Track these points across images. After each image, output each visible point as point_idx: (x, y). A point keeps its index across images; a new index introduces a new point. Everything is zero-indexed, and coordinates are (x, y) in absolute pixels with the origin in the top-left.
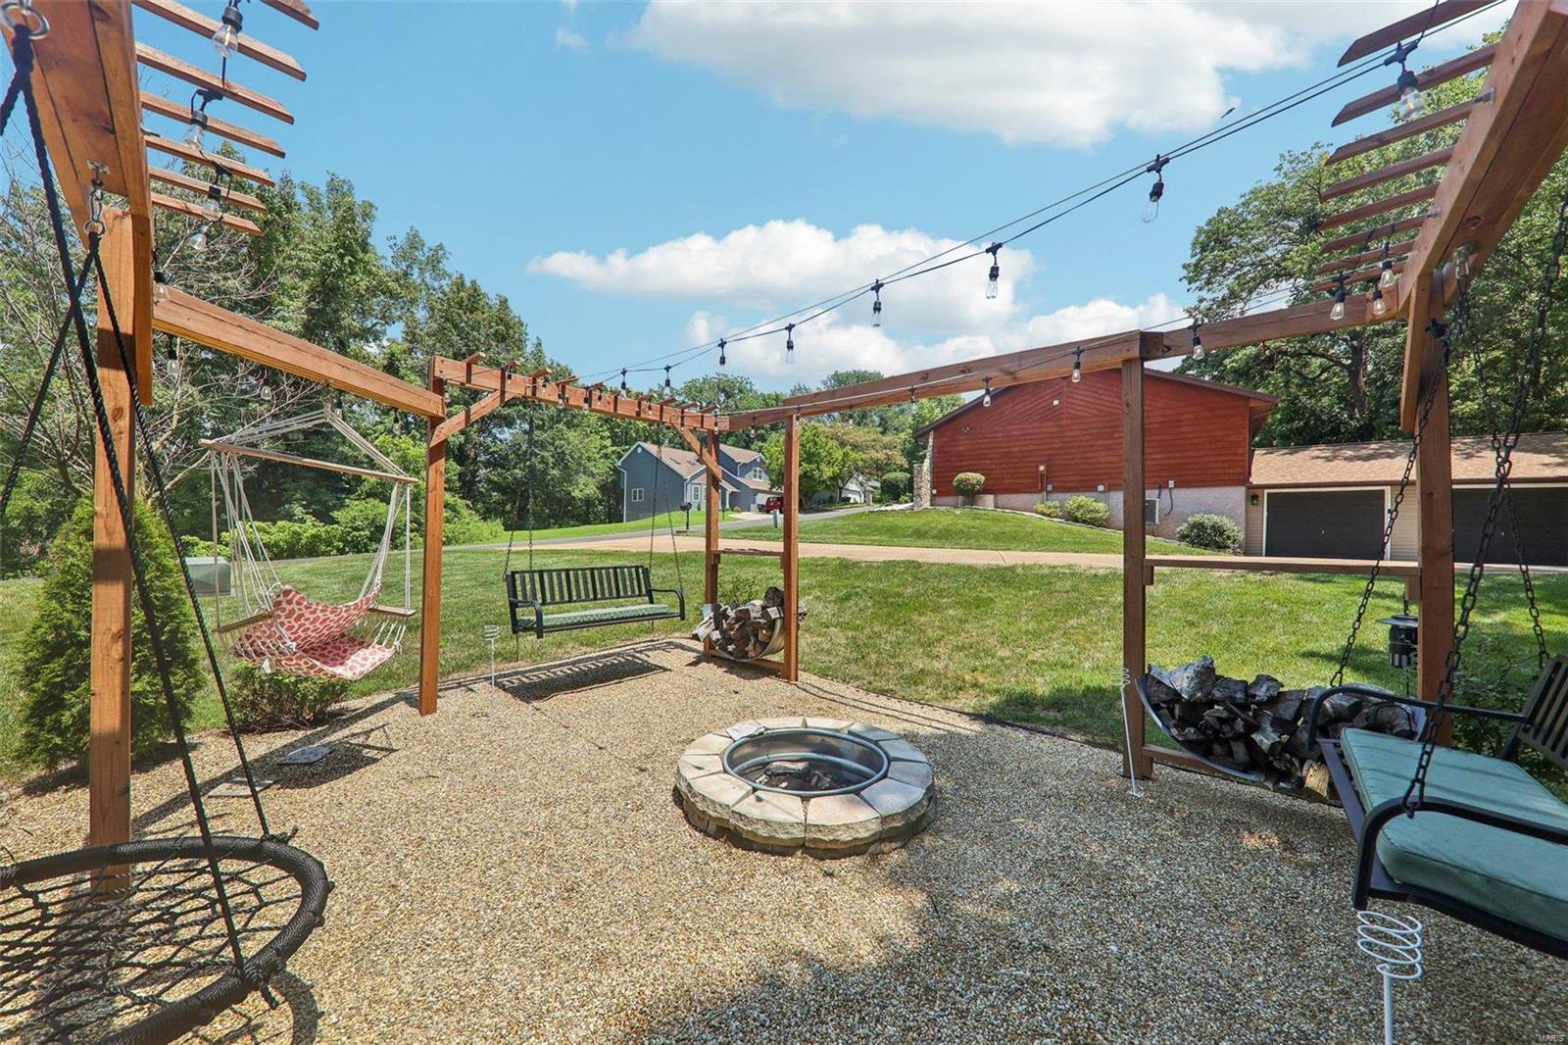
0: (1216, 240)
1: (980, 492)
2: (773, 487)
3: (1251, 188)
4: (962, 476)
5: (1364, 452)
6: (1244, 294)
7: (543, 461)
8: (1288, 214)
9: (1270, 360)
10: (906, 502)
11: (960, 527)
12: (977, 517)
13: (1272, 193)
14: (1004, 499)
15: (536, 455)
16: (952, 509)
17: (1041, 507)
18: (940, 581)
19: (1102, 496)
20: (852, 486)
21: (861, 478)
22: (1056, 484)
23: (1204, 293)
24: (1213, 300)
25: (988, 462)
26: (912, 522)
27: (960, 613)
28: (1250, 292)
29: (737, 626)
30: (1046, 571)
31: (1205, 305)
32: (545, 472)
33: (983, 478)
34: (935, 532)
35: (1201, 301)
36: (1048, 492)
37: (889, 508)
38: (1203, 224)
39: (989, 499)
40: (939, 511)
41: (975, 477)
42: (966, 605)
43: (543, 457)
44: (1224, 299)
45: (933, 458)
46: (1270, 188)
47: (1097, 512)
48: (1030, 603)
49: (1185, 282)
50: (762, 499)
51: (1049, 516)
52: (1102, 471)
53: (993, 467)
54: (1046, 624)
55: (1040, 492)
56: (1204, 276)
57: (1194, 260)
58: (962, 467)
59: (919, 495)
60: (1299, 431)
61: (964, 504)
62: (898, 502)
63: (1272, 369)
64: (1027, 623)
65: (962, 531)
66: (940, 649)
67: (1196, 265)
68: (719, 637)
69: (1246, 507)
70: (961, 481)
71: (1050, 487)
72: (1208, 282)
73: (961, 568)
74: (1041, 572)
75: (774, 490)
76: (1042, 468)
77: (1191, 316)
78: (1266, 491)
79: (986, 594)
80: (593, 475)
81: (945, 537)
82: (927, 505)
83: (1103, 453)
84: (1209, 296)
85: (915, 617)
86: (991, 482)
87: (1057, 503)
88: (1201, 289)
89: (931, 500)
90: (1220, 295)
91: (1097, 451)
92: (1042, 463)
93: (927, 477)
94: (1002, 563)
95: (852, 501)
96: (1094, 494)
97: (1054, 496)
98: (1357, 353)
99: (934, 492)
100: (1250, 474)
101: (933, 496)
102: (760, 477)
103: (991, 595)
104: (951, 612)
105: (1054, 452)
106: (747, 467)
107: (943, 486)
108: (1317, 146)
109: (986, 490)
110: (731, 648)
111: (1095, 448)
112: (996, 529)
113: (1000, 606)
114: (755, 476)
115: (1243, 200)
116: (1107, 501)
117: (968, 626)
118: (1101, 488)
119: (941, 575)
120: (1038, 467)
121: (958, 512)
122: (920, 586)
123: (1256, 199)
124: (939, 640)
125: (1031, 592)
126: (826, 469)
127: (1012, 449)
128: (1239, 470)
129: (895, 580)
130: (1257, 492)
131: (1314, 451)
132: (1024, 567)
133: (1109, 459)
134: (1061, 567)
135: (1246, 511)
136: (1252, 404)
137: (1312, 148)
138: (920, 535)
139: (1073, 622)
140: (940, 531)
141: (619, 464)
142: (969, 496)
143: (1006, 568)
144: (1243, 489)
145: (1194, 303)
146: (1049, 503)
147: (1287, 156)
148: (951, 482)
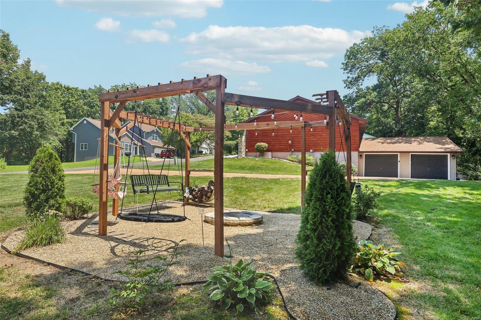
0: (353, 55)
1: (266, 151)
2: (165, 145)
3: (364, 38)
4: (258, 144)
5: (393, 141)
6: (362, 77)
7: (31, 127)
8: (376, 49)
9: (370, 104)
10: (235, 154)
11: (258, 165)
12: (265, 161)
13: (371, 40)
14: (275, 154)
15: (26, 123)
16: (255, 158)
17: (290, 158)
18: (255, 183)
19: (312, 153)
20: (204, 146)
21: (208, 142)
22: (295, 149)
23: (349, 75)
24: (352, 78)
25: (269, 138)
26: (238, 163)
27: (263, 192)
28: (365, 76)
29: (199, 193)
30: (289, 180)
31: (349, 79)
32: (31, 133)
33: (267, 145)
34: (248, 167)
35: (348, 78)
36: (292, 152)
37: (227, 157)
38: (348, 48)
39: (269, 154)
40: (249, 159)
41: (264, 145)
42: (264, 190)
43: (30, 124)
44: (356, 78)
45: (246, 136)
46: (370, 38)
47: (310, 160)
48: (284, 189)
49: (343, 70)
50: (158, 151)
51: (293, 161)
52: (311, 144)
53: (271, 140)
54: (288, 194)
55: (290, 151)
56: (349, 68)
57: (345, 62)
58: (258, 140)
59: (241, 152)
60: (380, 131)
61: (259, 156)
62: (231, 154)
63: (370, 107)
64: (283, 193)
65: (259, 167)
66: (258, 200)
67: (346, 64)
68: (192, 197)
69: (358, 159)
70: (258, 146)
71: (293, 150)
72: (351, 71)
73: (261, 179)
74: (288, 180)
75: (166, 146)
76: (290, 142)
77: (345, 83)
78: (364, 154)
79: (270, 186)
80: (56, 135)
81: (252, 169)
82: (244, 156)
83: (312, 137)
84: (351, 76)
85: (248, 193)
86: (271, 147)
87: (296, 157)
88: (348, 73)
89: (245, 154)
90: (355, 76)
91: (310, 136)
92: (290, 140)
93: (244, 144)
94: (275, 178)
95: (204, 153)
96: (309, 153)
97: (294, 153)
98: (398, 103)
99: (247, 150)
100: (359, 147)
101: (246, 152)
102: (156, 140)
103: (272, 187)
104: (260, 192)
105: (294, 136)
106: (149, 134)
107: (250, 148)
108: (384, 26)
109: (268, 150)
110: (196, 200)
111: (309, 135)
112: (273, 166)
113: (275, 190)
114: (153, 139)
115: (361, 41)
116: (313, 156)
117: (265, 195)
118: (311, 151)
119: (255, 181)
120: (288, 141)
121: (257, 159)
122: (248, 184)
123: (366, 42)
124: (257, 199)
125: (284, 186)
126: (193, 137)
127: (278, 134)
128: (356, 146)
129: (239, 183)
130: (362, 154)
131: (379, 140)
132: (282, 179)
133: (314, 139)
134: (294, 179)
135: (358, 161)
136: (360, 122)
137: (383, 27)
138: (242, 168)
139: (296, 193)
140: (250, 167)
141: (72, 129)
142: (261, 152)
143: (277, 179)
144: (357, 152)
145: (346, 78)
146: (293, 156)
147: (375, 27)
148: (254, 146)
